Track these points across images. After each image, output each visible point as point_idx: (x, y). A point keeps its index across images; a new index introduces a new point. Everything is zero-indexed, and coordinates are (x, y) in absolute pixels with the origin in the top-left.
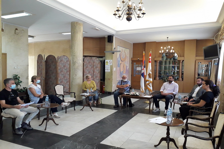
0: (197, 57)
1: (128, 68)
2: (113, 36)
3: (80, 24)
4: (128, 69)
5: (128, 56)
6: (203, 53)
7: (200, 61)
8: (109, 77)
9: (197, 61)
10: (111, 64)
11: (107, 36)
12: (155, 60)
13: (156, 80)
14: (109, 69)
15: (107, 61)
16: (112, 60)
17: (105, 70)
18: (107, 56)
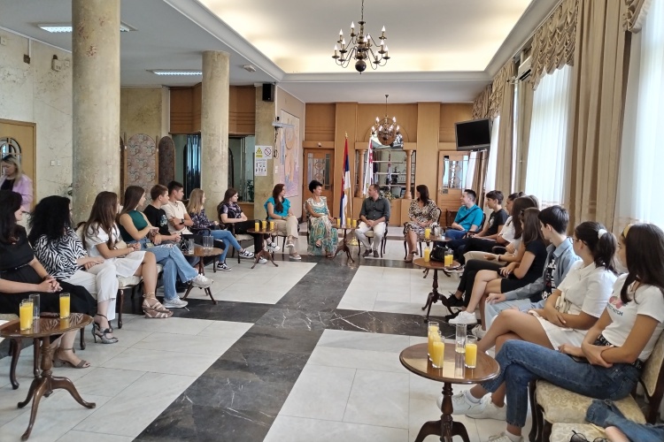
0: (442, 144)
1: (297, 166)
2: (274, 86)
3: (224, 57)
4: (297, 170)
5: (298, 135)
6: (453, 135)
7: (447, 153)
8: (265, 190)
9: (442, 154)
10: (271, 157)
11: (261, 85)
12: (356, 148)
13: (359, 197)
14: (264, 169)
15: (259, 149)
16: (271, 147)
17: (255, 171)
18: (260, 134)
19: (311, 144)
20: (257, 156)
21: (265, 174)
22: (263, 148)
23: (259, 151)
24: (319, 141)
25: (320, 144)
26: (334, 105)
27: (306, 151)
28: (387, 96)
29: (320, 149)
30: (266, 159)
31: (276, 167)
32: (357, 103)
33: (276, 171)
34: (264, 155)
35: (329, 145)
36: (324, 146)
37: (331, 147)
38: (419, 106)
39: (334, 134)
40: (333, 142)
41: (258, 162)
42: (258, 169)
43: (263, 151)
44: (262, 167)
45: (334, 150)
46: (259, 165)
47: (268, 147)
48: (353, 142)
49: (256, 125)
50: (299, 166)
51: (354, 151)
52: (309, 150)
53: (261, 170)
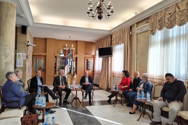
0: (86, 55)
4: (31, 64)
5: (31, 50)
7: (87, 58)
9: (86, 58)
10: (25, 58)
11: (21, 26)
12: (55, 56)
13: (56, 74)
14: (21, 64)
15: (19, 55)
16: (25, 54)
17: (17, 64)
18: (19, 48)
19: (36, 54)
20: (18, 58)
21: (22, 66)
22: (21, 54)
23: (19, 56)
24: (40, 52)
25: (40, 54)
26: (46, 39)
27: (34, 56)
28: (70, 37)
30: (23, 59)
31: (27, 63)
32: (55, 39)
33: (27, 65)
34: (21, 57)
35: (44, 54)
36: (41, 55)
37: (45, 55)
38: (78, 42)
39: (46, 50)
40: (46, 53)
41: (18, 60)
42: (18, 63)
43: (21, 56)
44: (20, 63)
45: (46, 56)
46: (19, 62)
47: (24, 54)
48: (54, 53)
49: (17, 44)
50: (31, 62)
51: (54, 57)
52: (35, 56)
53: (20, 64)
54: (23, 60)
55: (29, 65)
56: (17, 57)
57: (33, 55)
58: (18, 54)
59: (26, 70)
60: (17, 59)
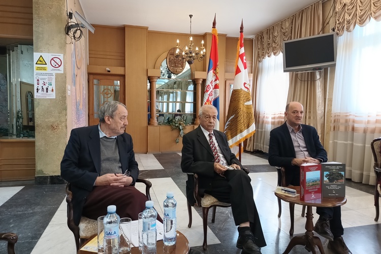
0: (226, 74)
8: (52, 120)
9: (228, 83)
10: (61, 70)
12: (149, 75)
13: (153, 125)
14: (50, 89)
15: (41, 59)
16: (62, 55)
17: (35, 91)
18: (41, 36)
19: (99, 69)
20: (38, 69)
21: (53, 95)
22: (47, 57)
23: (41, 61)
24: (107, 66)
25: (108, 69)
26: (123, 28)
27: (91, 77)
29: (108, 75)
30: (54, 72)
31: (69, 87)
32: (146, 28)
33: (69, 93)
34: (48, 66)
35: (119, 70)
36: (111, 73)
37: (122, 73)
38: (208, 36)
39: (124, 60)
40: (123, 68)
41: (41, 77)
42: (40, 88)
43: (48, 62)
44: (47, 85)
45: (124, 76)
46: (41, 82)
47: (57, 55)
48: (146, 68)
49: (34, 21)
50: (85, 92)
51: (146, 78)
52: (95, 76)
53: (45, 90)
54: (57, 75)
55: (78, 98)
56: (35, 66)
57: (89, 74)
58: (39, 54)
59: (66, 110)
60: (35, 71)
